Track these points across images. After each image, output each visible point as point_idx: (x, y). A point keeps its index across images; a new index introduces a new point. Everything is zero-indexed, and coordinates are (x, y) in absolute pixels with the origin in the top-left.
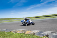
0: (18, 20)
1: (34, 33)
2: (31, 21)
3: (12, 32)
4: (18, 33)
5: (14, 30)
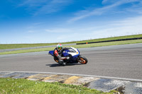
1: (87, 82)
3: (31, 78)
4: (46, 81)
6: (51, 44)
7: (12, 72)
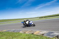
1: (43, 34)
3: (21, 32)
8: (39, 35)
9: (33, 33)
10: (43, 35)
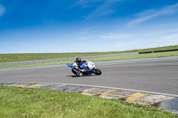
0: (100, 59)
2: (91, 65)
3: (85, 92)
4: (103, 97)
5: (89, 88)
6: (107, 53)
7: (64, 85)
8: (143, 104)
9: (123, 99)
10: (156, 105)
